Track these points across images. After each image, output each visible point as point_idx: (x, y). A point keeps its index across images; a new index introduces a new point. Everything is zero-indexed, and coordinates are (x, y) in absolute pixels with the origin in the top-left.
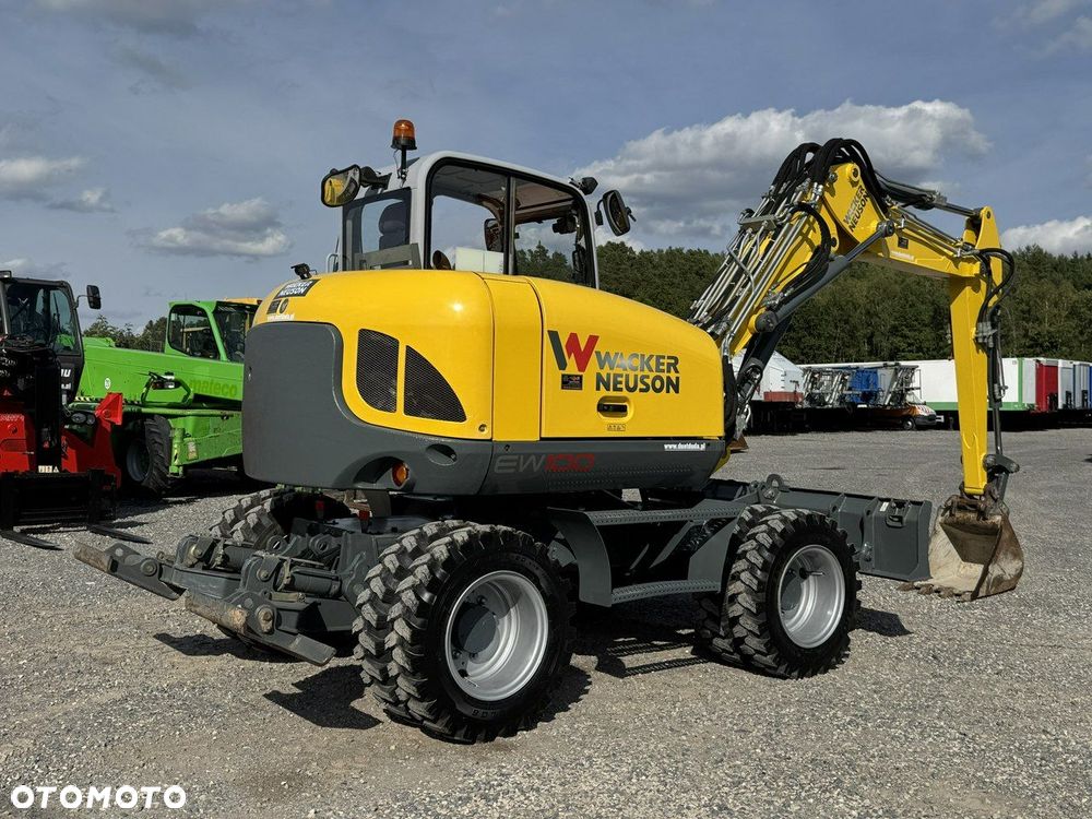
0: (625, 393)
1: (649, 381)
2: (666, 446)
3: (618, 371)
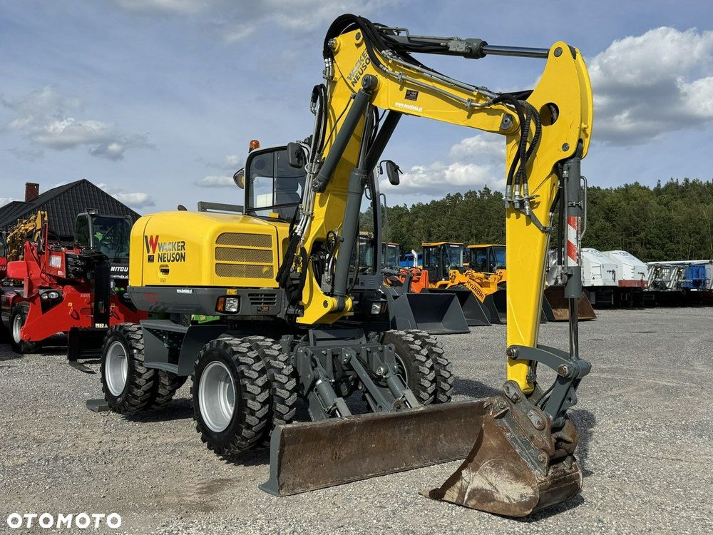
0: (167, 263)
1: (174, 256)
2: (178, 291)
3: (165, 252)
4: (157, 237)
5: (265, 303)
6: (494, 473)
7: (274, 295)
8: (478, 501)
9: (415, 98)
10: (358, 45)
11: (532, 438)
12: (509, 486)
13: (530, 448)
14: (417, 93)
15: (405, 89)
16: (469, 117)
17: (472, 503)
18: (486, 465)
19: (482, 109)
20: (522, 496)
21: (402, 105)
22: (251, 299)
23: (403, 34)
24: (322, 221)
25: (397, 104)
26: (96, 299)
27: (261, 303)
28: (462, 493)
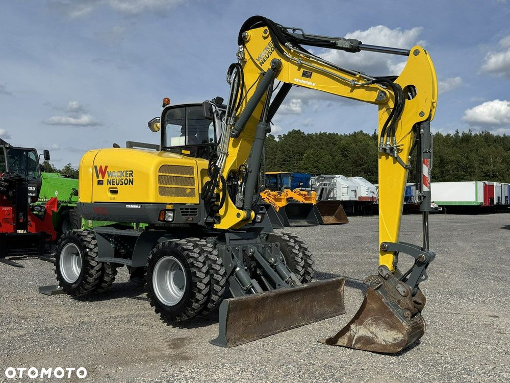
2: (127, 206)
3: (114, 178)
4: (106, 167)
5: (190, 215)
6: (374, 326)
7: (196, 209)
8: (363, 344)
9: (310, 77)
10: (265, 38)
11: (399, 302)
12: (385, 333)
13: (398, 308)
14: (312, 73)
15: (302, 70)
16: (352, 91)
17: (358, 345)
18: (368, 320)
19: (362, 86)
20: (395, 339)
21: (300, 81)
22: (182, 212)
23: (300, 32)
24: (235, 158)
25: (295, 79)
26: (16, 211)
27: (187, 215)
28: (350, 340)
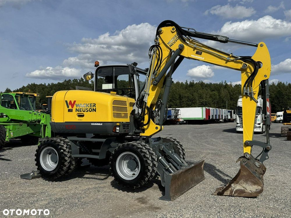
0: (82, 112)
1: (88, 109)
2: (92, 124)
3: (80, 108)
4: (75, 102)
5: (127, 128)
6: (245, 184)
7: (129, 125)
8: (239, 193)
9: (201, 54)
10: (173, 32)
11: (256, 170)
12: (251, 187)
13: (256, 174)
14: (202, 52)
15: (196, 51)
16: (226, 63)
17: (236, 194)
18: (242, 181)
19: (232, 61)
20: (256, 190)
21: (194, 56)
22: (123, 127)
23: (193, 31)
24: (154, 96)
25: (192, 55)
27: (125, 128)
28: (231, 192)
